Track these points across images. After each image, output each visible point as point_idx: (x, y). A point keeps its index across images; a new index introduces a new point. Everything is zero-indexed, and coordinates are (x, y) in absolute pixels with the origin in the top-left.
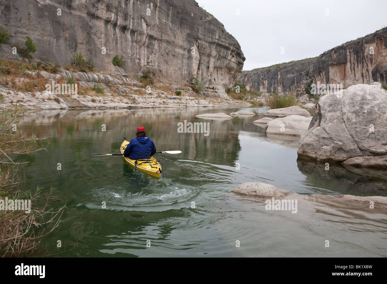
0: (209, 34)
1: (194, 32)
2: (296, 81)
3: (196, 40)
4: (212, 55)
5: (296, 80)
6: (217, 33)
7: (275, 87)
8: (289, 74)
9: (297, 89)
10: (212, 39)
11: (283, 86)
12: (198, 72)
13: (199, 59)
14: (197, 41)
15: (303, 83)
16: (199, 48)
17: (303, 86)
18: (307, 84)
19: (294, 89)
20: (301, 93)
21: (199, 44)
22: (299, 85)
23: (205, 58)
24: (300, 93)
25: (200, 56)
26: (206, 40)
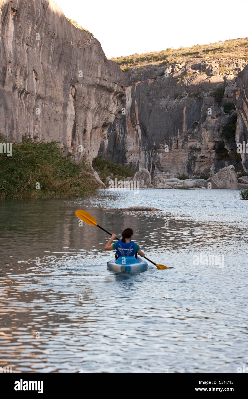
0: (89, 70)
1: (71, 72)
2: (187, 119)
3: (73, 84)
4: (91, 108)
5: (187, 116)
6: (99, 67)
7: (116, 133)
8: (165, 98)
9: (189, 144)
10: (92, 79)
11: (144, 133)
12: (72, 141)
13: (74, 117)
14: (73, 86)
15: (209, 125)
16: (77, 99)
17: (206, 135)
18: (219, 130)
19: (180, 144)
20: (203, 157)
21: (76, 91)
22: (196, 130)
23: (81, 115)
24: (199, 155)
25: (76, 112)
26: (84, 83)
